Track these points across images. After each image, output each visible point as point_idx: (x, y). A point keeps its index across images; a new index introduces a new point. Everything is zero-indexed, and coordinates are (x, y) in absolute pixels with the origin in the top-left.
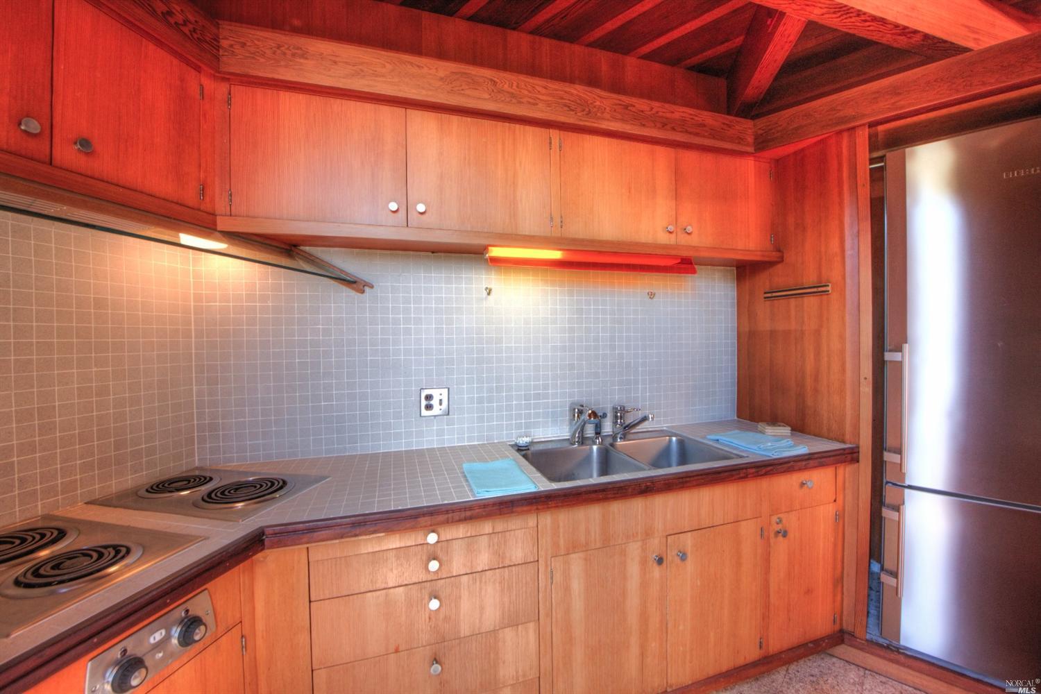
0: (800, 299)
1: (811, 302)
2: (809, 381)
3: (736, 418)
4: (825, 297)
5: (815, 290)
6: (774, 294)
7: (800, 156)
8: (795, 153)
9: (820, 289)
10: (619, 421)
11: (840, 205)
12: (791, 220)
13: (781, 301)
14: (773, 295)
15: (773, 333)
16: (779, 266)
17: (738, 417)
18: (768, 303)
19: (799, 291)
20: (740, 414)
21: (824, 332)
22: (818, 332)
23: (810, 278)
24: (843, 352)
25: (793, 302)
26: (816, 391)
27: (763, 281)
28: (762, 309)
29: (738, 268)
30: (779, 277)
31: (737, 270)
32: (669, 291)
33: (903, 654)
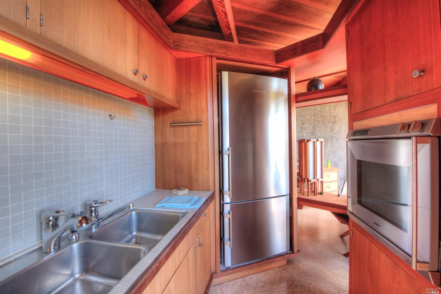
0: (189, 127)
1: (193, 129)
2: (193, 166)
3: (155, 189)
4: (200, 127)
5: (196, 124)
6: (176, 124)
7: (188, 61)
8: (186, 59)
9: (199, 123)
10: (93, 214)
11: (206, 87)
12: (184, 90)
13: (179, 128)
14: (174, 124)
15: (175, 144)
16: (178, 111)
17: (156, 188)
18: (172, 129)
19: (188, 124)
20: (157, 187)
21: (200, 143)
22: (197, 143)
23: (193, 118)
24: (208, 151)
25: (185, 128)
26: (197, 170)
27: (169, 117)
28: (169, 132)
29: (155, 109)
30: (178, 116)
31: (154, 110)
32: (122, 116)
33: (231, 269)
